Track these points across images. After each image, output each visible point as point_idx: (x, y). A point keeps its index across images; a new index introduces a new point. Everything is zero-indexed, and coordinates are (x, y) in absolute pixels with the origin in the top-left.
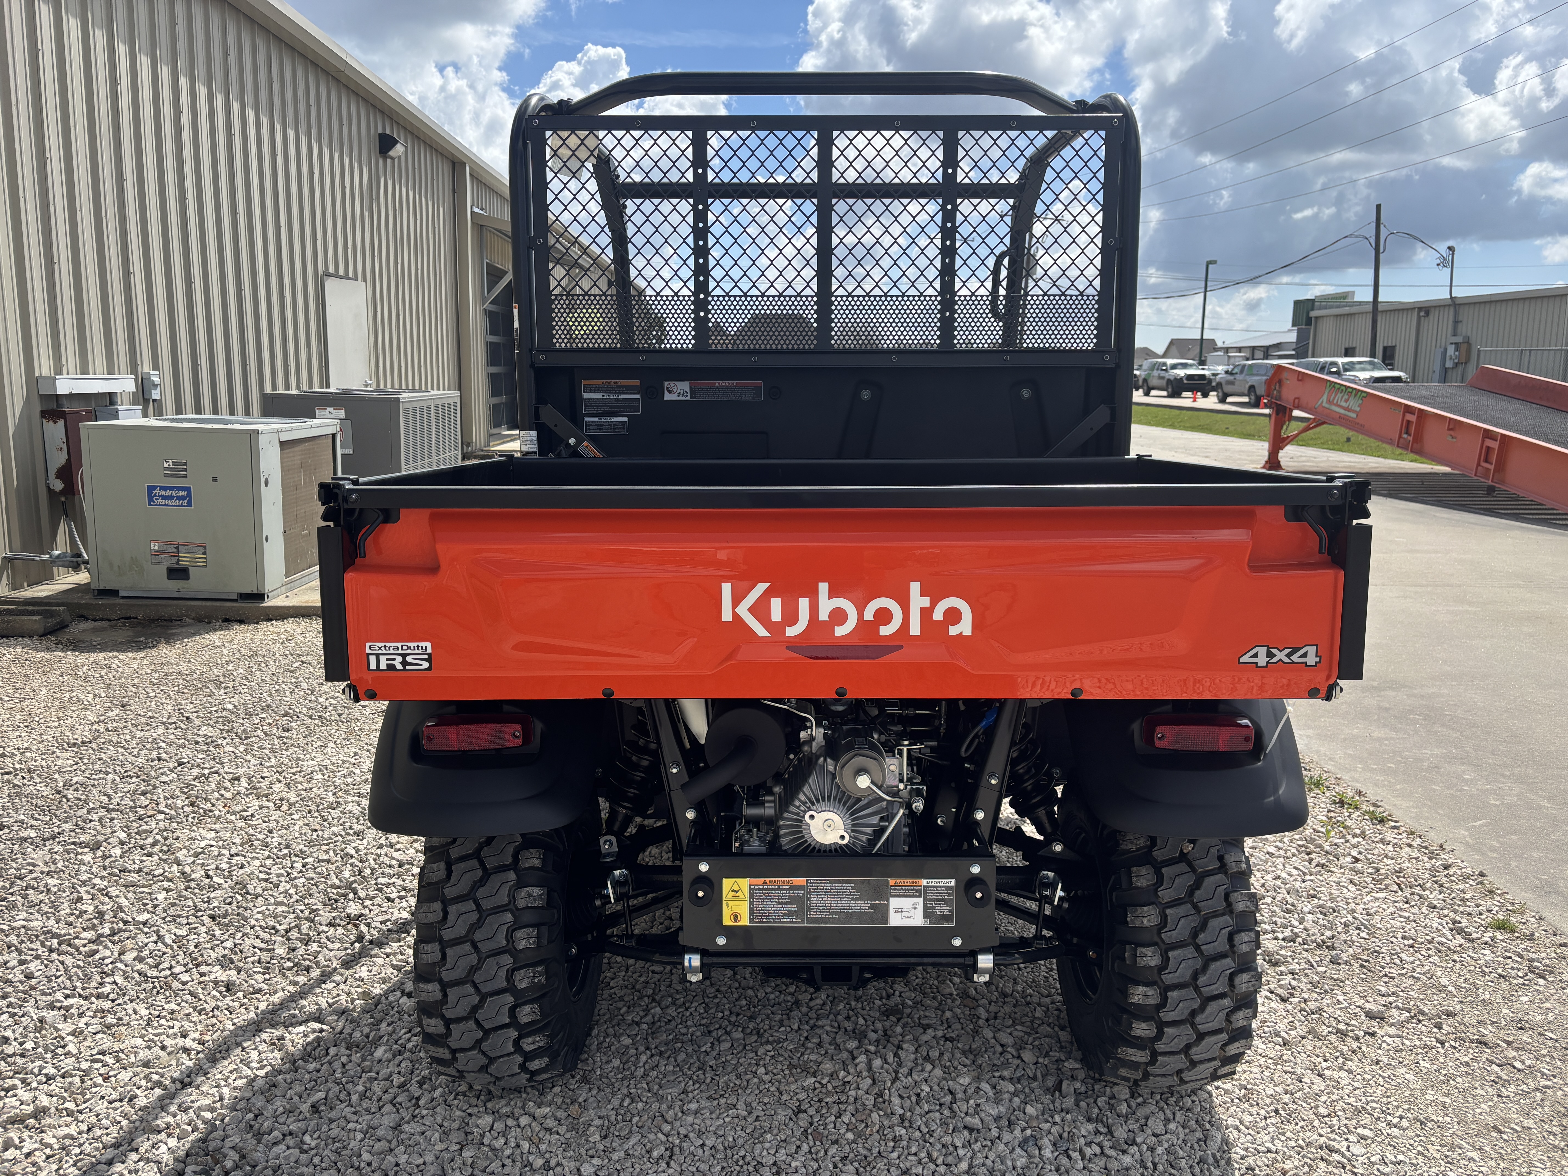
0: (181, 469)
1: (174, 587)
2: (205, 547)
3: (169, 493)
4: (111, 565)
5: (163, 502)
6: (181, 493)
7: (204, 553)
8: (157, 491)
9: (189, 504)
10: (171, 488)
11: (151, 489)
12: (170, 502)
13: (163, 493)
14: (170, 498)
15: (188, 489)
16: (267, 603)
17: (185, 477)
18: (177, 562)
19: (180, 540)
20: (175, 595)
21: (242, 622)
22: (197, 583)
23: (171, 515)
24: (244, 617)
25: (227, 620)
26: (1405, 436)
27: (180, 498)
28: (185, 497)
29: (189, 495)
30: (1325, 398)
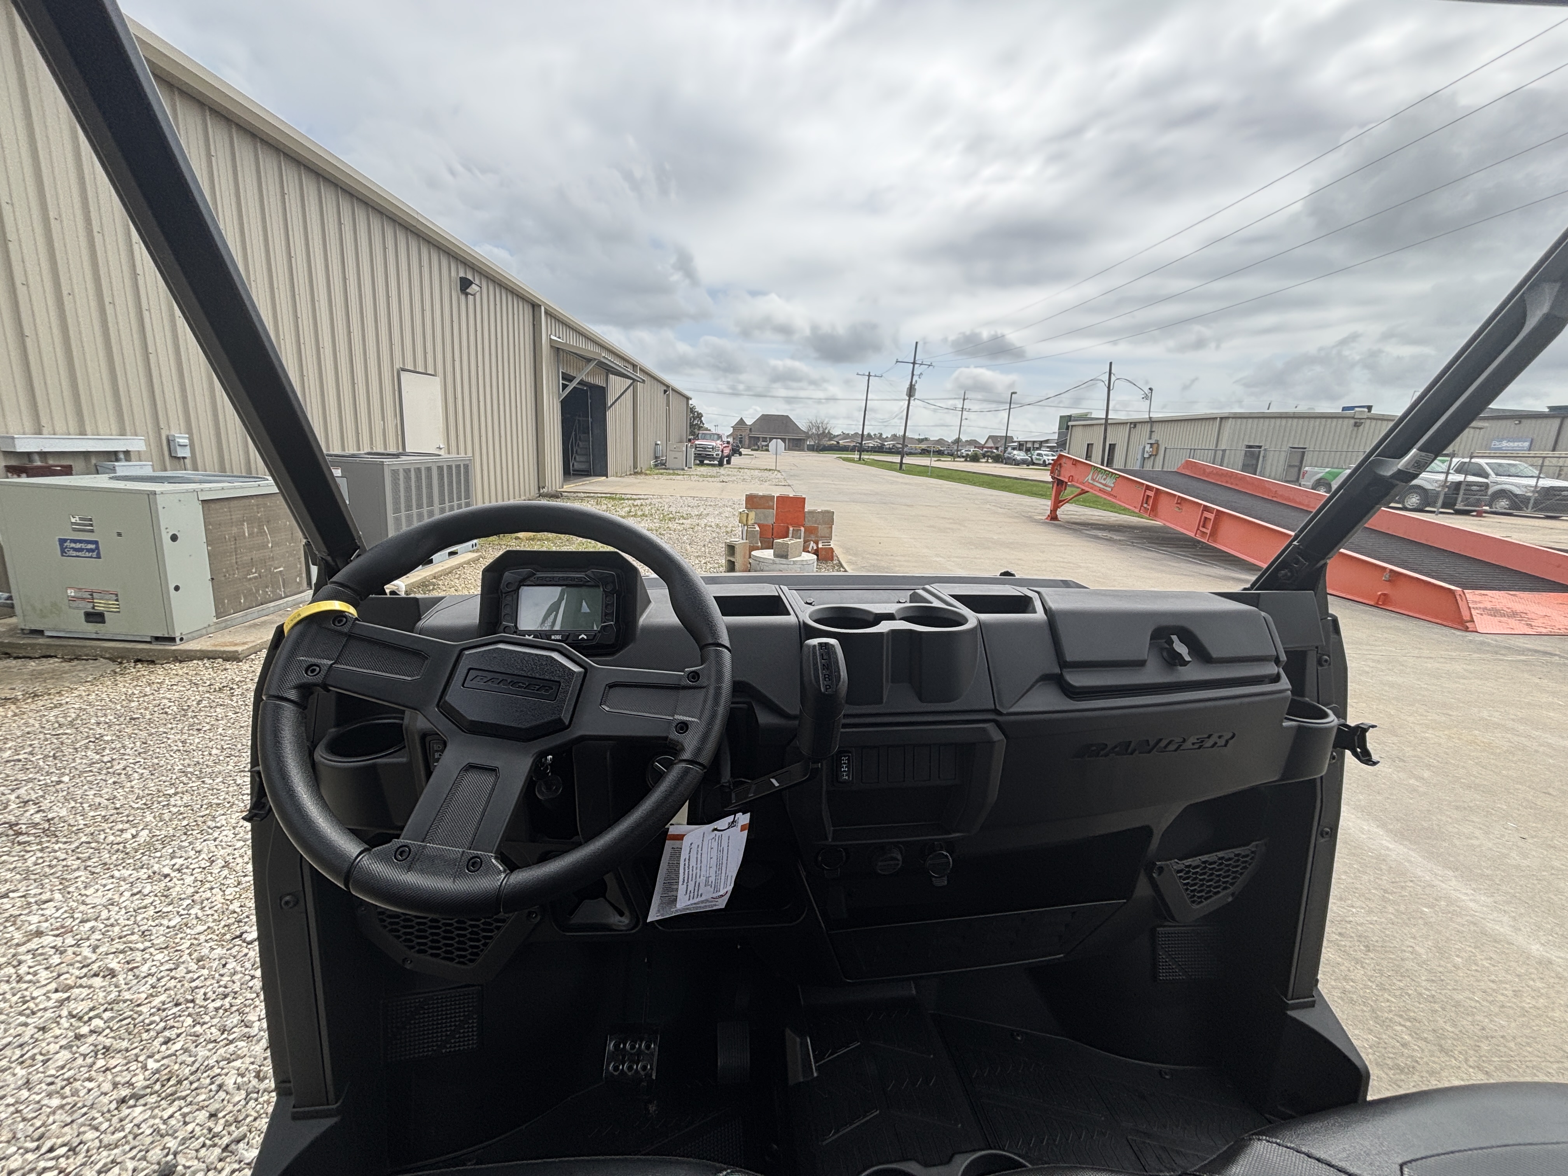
0: (88, 523)
1: (92, 629)
2: (117, 595)
3: (78, 546)
4: (34, 608)
5: (75, 554)
6: (90, 546)
7: (117, 600)
8: (67, 544)
9: (99, 557)
10: (80, 541)
11: (62, 541)
12: (79, 554)
13: (73, 545)
14: (81, 550)
15: (96, 543)
16: (180, 646)
17: (92, 531)
18: (93, 608)
19: (94, 588)
20: (94, 636)
21: (153, 662)
22: (112, 627)
23: (83, 565)
24: (154, 658)
25: (138, 661)
26: (1145, 505)
27: (89, 550)
28: (95, 551)
29: (97, 548)
30: (1090, 477)
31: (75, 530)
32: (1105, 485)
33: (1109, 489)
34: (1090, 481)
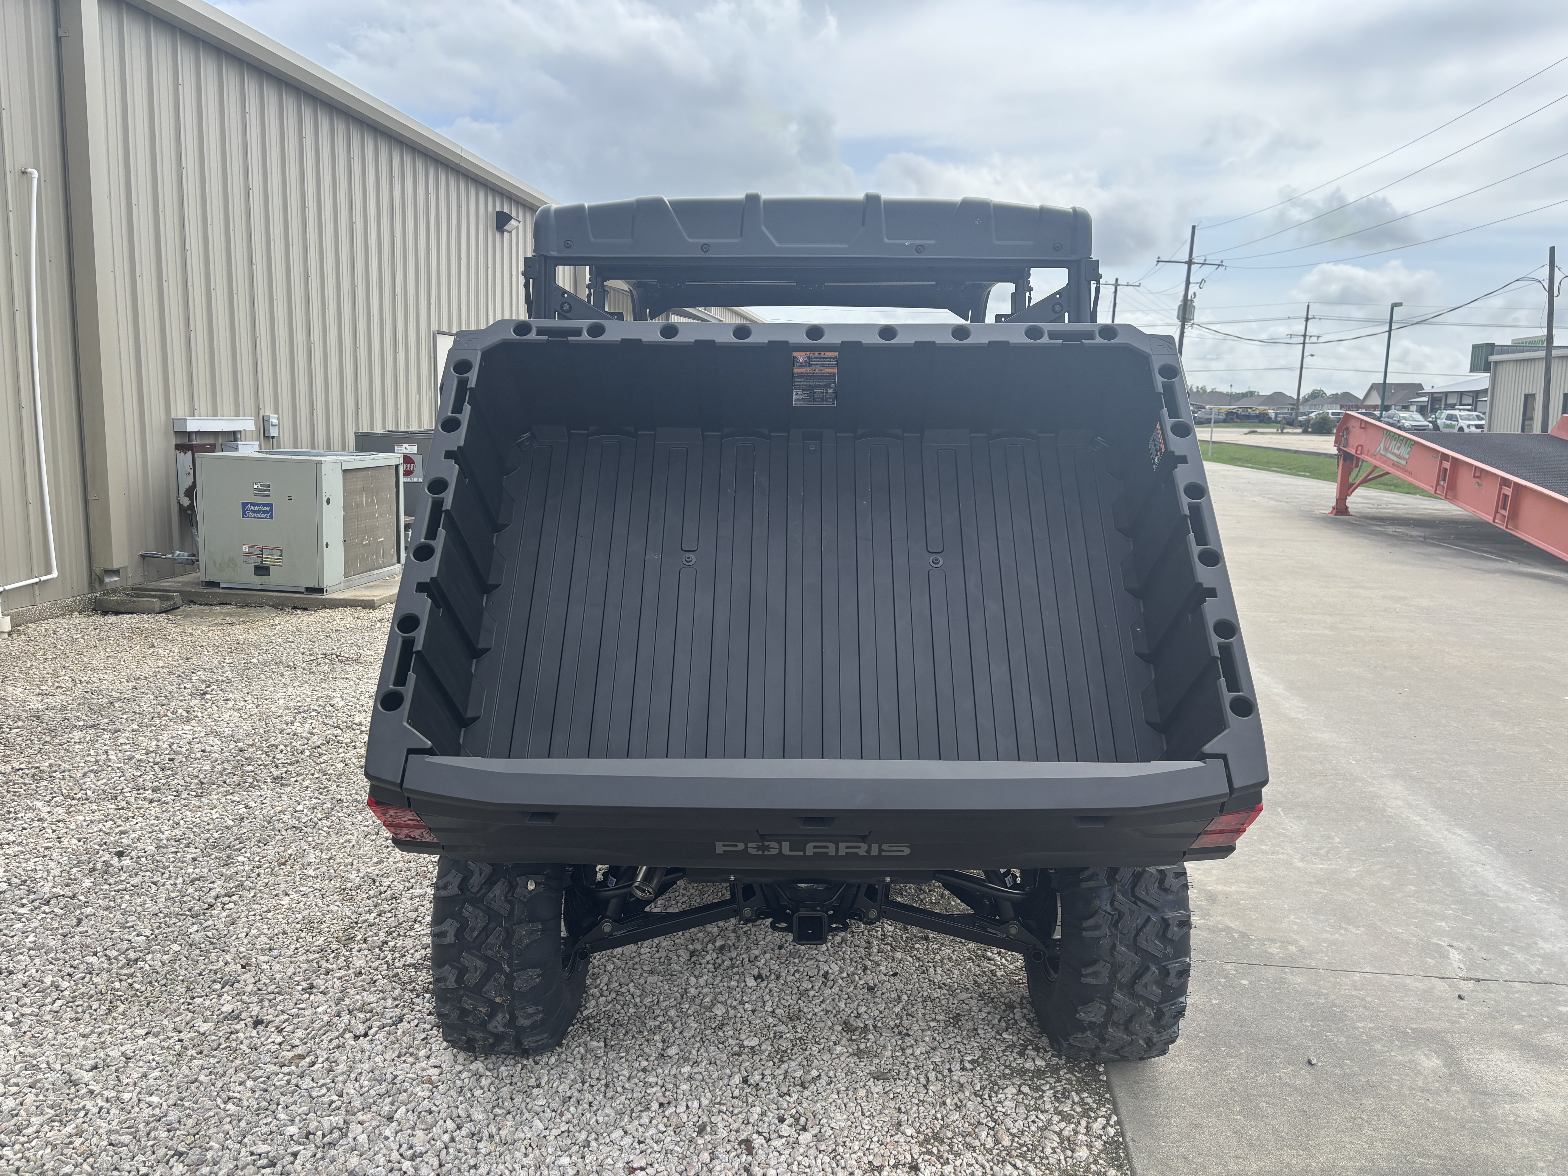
0: (266, 489)
1: (258, 581)
2: (281, 551)
3: (257, 508)
4: (215, 563)
5: (253, 515)
6: (265, 509)
7: (281, 555)
8: (249, 506)
9: (271, 517)
10: (259, 505)
11: (244, 505)
12: (257, 515)
13: (253, 508)
14: (258, 512)
15: (271, 505)
16: (326, 596)
17: (269, 496)
18: (262, 562)
19: (265, 545)
20: (259, 587)
21: (305, 609)
22: (276, 579)
23: (257, 525)
24: (307, 606)
25: (295, 608)
26: (1442, 483)
27: (264, 512)
28: (269, 511)
29: (271, 510)
30: (1382, 445)
31: (255, 495)
32: (1398, 456)
33: (1403, 462)
34: (1382, 452)
